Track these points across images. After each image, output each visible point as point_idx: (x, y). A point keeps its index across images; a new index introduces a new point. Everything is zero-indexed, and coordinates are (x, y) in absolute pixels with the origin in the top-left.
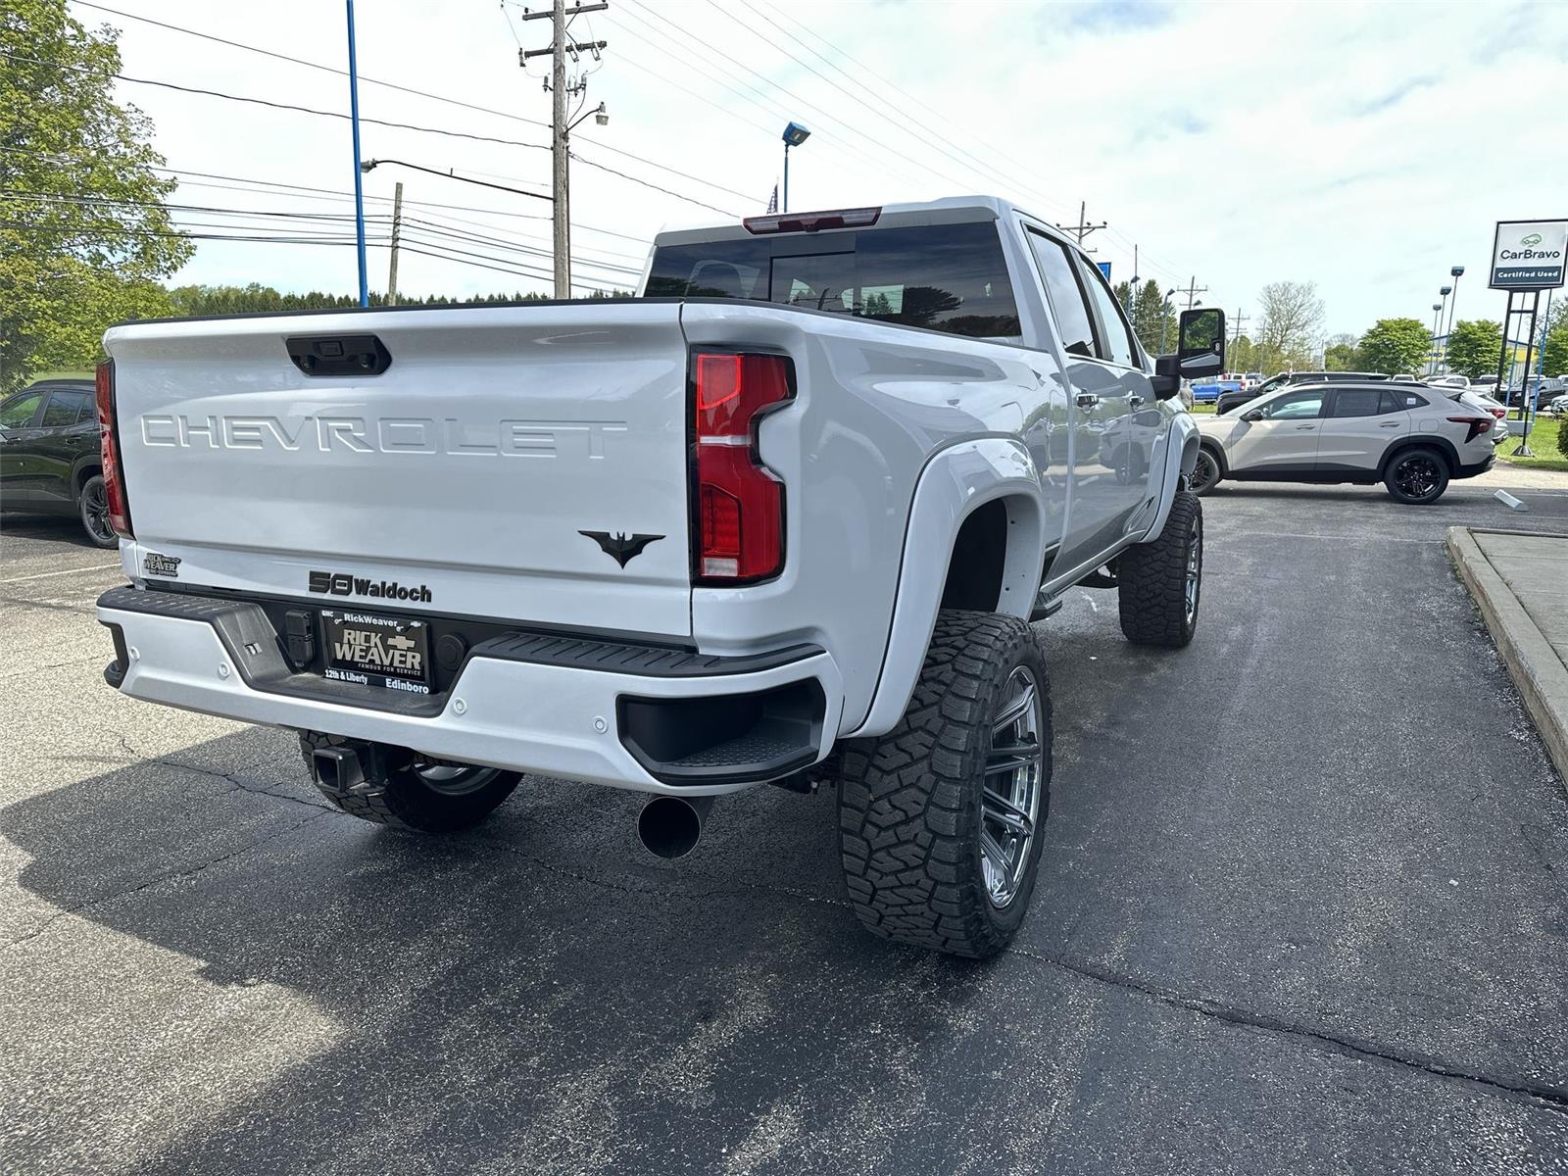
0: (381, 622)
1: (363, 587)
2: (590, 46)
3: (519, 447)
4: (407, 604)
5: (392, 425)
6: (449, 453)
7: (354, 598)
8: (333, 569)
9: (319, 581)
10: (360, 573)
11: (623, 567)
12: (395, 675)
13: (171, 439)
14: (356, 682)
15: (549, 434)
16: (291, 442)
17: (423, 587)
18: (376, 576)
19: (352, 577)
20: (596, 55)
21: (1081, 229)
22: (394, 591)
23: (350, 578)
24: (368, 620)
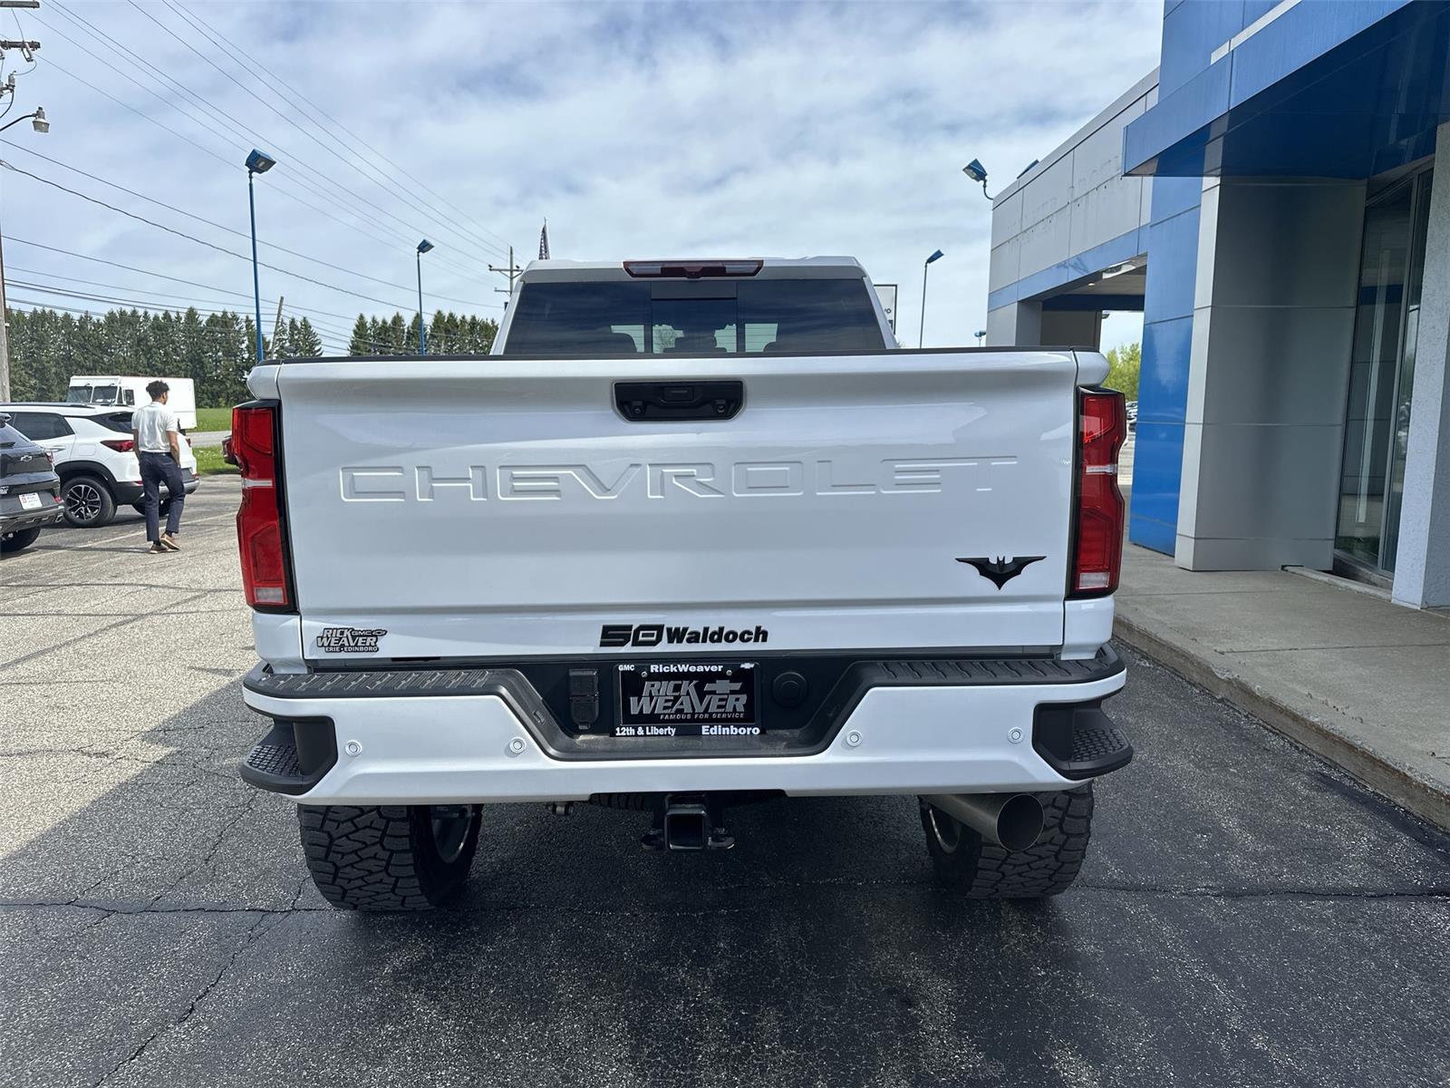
0: (700, 669)
1: (676, 635)
2: (21, 45)
3: (900, 485)
4: (738, 646)
5: (749, 469)
6: (818, 494)
7: (664, 647)
8: (635, 619)
9: (612, 635)
10: (672, 621)
11: (1000, 588)
12: (712, 721)
13: (400, 493)
14: (659, 735)
15: (936, 471)
16: (606, 490)
17: (758, 629)
18: (695, 622)
19: (663, 626)
20: (28, 56)
21: (512, 271)
22: (719, 636)
23: (659, 628)
24: (683, 668)
